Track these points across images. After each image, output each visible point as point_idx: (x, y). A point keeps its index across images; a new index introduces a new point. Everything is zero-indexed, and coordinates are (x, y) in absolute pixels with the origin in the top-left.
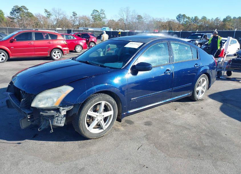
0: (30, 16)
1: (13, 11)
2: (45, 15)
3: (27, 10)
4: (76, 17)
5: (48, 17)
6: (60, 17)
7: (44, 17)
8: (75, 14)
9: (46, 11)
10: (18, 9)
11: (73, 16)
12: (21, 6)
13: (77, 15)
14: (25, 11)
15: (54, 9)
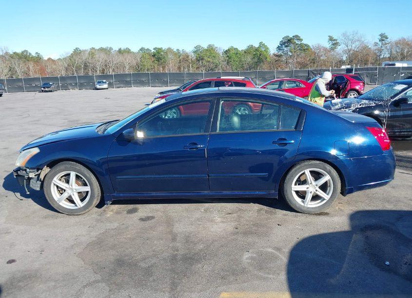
0: (304, 50)
1: (281, 45)
2: (327, 45)
3: (301, 40)
4: (386, 42)
5: (332, 49)
6: (355, 46)
7: (325, 49)
8: (383, 38)
9: (331, 39)
10: (289, 40)
11: (380, 41)
12: (293, 36)
13: (387, 38)
14: (297, 42)
15: (344, 35)
